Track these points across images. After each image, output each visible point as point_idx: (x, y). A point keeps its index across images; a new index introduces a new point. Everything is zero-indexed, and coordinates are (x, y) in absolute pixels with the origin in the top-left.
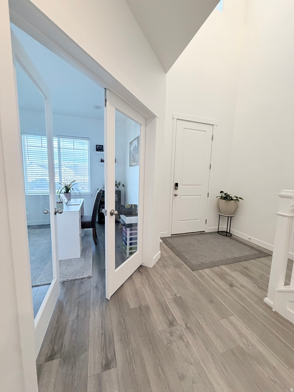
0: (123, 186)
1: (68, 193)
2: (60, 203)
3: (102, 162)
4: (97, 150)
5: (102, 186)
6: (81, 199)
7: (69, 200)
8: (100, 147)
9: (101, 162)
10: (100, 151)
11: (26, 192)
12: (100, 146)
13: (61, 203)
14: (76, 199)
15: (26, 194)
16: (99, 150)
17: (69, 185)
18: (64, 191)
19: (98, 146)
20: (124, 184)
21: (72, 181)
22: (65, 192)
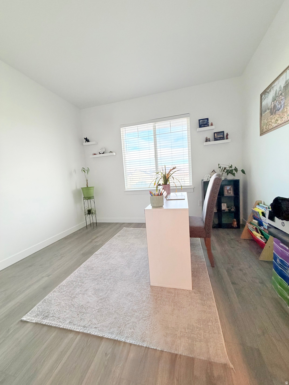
0: (243, 172)
1: (167, 184)
2: (158, 195)
3: (208, 141)
4: (200, 126)
5: (209, 175)
6: (182, 193)
7: (169, 193)
8: (204, 122)
9: (206, 141)
10: (205, 127)
11: (126, 188)
12: (204, 120)
13: (160, 195)
14: (176, 193)
15: (126, 190)
16: (203, 126)
17: (168, 174)
18: (162, 182)
19: (201, 121)
20: (244, 170)
21: (172, 168)
22: (163, 184)
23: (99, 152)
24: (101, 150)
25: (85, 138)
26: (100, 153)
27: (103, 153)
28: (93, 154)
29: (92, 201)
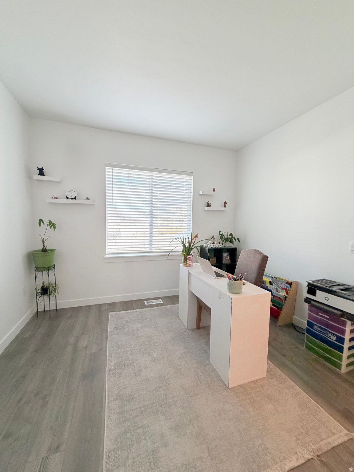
0: (238, 240)
3: (209, 206)
9: (207, 206)
23: (66, 196)
24: (70, 193)
25: (40, 167)
26: (68, 197)
27: (75, 198)
28: (54, 197)
29: (51, 273)
